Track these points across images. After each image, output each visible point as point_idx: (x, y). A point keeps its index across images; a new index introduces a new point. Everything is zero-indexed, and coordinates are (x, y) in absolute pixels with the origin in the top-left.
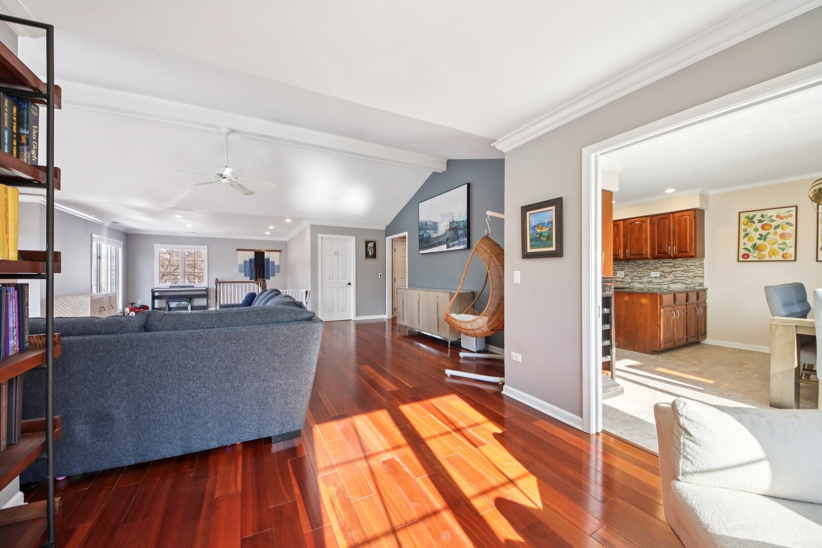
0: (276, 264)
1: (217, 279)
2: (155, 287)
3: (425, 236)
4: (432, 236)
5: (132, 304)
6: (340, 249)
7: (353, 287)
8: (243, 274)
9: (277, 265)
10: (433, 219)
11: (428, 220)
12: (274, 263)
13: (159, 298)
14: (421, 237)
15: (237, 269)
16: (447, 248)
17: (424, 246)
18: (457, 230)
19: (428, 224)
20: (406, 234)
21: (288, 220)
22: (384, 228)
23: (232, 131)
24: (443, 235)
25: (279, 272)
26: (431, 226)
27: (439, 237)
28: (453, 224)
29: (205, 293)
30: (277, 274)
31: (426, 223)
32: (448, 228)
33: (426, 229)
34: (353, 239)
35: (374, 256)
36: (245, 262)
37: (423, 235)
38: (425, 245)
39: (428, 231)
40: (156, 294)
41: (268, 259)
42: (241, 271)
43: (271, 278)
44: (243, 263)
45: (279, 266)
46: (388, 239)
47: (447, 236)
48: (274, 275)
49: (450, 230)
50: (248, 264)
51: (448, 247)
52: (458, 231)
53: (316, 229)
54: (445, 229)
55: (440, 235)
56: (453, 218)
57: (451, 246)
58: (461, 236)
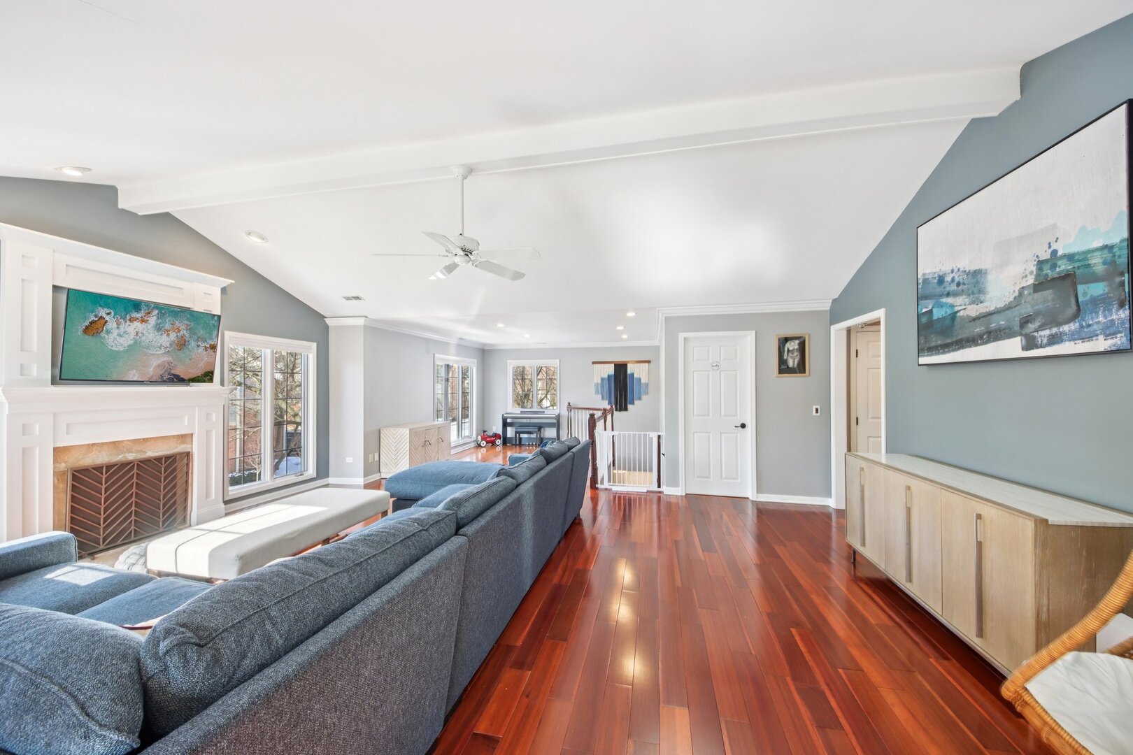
0: (643, 381)
1: (569, 403)
2: (509, 411)
3: (938, 314)
4: (961, 314)
5: (484, 432)
6: (722, 358)
7: (750, 430)
8: (600, 396)
9: (645, 384)
10: (967, 263)
11: (946, 268)
12: (640, 379)
13: (511, 425)
14: (924, 320)
15: (593, 390)
16: (1025, 348)
17: (933, 344)
18: (1074, 285)
19: (948, 279)
20: (880, 314)
21: (631, 314)
22: (827, 306)
23: (470, 171)
24: (1008, 308)
25: (647, 393)
26: (958, 284)
27: (990, 314)
28: (1054, 266)
29: (554, 421)
30: (644, 397)
31: (941, 280)
32: (1031, 280)
33: (941, 296)
34: (751, 336)
35: (801, 368)
36: (602, 379)
37: (931, 312)
38: (936, 341)
39: (950, 300)
40: (509, 421)
41: (633, 375)
42: (597, 392)
43: (636, 402)
44: (600, 382)
45: (647, 385)
46: (837, 331)
47: (1026, 309)
48: (640, 399)
49: (1038, 287)
50: (606, 382)
51: (1030, 344)
52: (1081, 288)
53: (674, 324)
54: (1017, 288)
55: (992, 308)
56: (1054, 246)
57: (1045, 341)
58: (1096, 302)
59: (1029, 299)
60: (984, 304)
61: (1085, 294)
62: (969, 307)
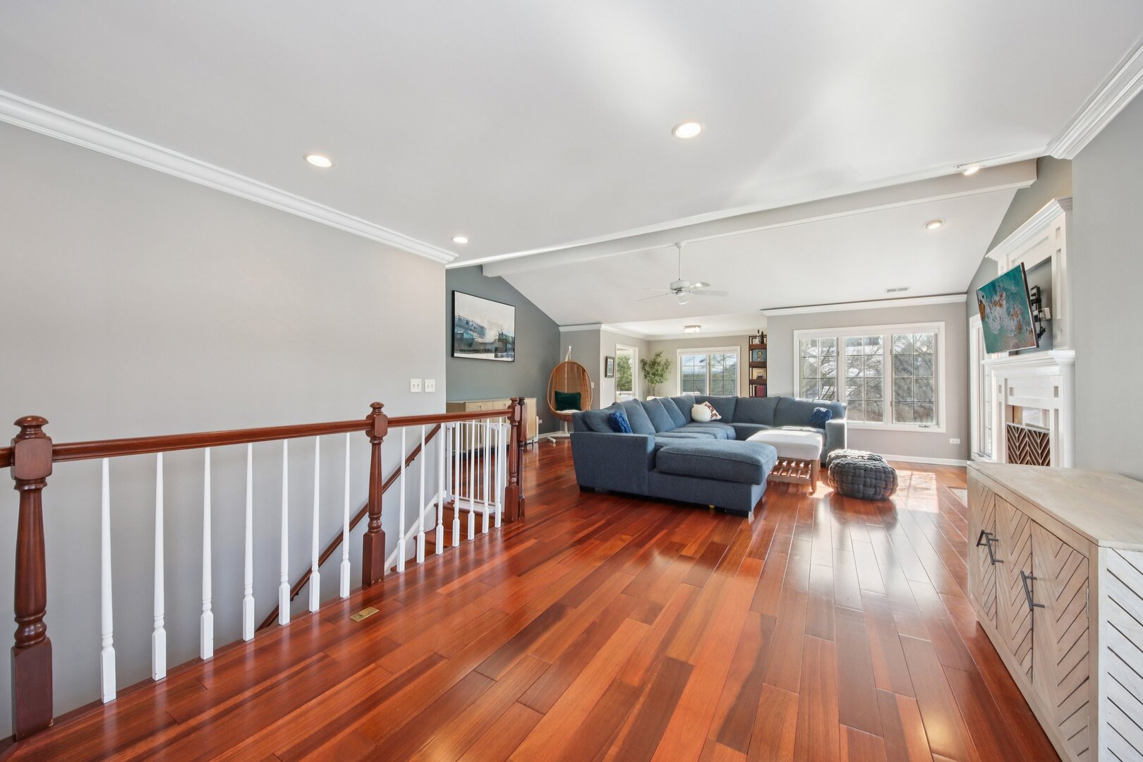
3: (463, 336)
4: (475, 340)
10: (479, 321)
11: (470, 319)
16: (496, 357)
18: (504, 343)
19: (472, 324)
24: (491, 343)
26: (475, 328)
28: (501, 336)
32: (497, 337)
38: (463, 348)
39: (471, 333)
49: (498, 340)
54: (494, 339)
55: (487, 342)
56: (502, 331)
57: (500, 356)
58: (510, 349)
59: (497, 343)
60: (484, 340)
62: (480, 339)
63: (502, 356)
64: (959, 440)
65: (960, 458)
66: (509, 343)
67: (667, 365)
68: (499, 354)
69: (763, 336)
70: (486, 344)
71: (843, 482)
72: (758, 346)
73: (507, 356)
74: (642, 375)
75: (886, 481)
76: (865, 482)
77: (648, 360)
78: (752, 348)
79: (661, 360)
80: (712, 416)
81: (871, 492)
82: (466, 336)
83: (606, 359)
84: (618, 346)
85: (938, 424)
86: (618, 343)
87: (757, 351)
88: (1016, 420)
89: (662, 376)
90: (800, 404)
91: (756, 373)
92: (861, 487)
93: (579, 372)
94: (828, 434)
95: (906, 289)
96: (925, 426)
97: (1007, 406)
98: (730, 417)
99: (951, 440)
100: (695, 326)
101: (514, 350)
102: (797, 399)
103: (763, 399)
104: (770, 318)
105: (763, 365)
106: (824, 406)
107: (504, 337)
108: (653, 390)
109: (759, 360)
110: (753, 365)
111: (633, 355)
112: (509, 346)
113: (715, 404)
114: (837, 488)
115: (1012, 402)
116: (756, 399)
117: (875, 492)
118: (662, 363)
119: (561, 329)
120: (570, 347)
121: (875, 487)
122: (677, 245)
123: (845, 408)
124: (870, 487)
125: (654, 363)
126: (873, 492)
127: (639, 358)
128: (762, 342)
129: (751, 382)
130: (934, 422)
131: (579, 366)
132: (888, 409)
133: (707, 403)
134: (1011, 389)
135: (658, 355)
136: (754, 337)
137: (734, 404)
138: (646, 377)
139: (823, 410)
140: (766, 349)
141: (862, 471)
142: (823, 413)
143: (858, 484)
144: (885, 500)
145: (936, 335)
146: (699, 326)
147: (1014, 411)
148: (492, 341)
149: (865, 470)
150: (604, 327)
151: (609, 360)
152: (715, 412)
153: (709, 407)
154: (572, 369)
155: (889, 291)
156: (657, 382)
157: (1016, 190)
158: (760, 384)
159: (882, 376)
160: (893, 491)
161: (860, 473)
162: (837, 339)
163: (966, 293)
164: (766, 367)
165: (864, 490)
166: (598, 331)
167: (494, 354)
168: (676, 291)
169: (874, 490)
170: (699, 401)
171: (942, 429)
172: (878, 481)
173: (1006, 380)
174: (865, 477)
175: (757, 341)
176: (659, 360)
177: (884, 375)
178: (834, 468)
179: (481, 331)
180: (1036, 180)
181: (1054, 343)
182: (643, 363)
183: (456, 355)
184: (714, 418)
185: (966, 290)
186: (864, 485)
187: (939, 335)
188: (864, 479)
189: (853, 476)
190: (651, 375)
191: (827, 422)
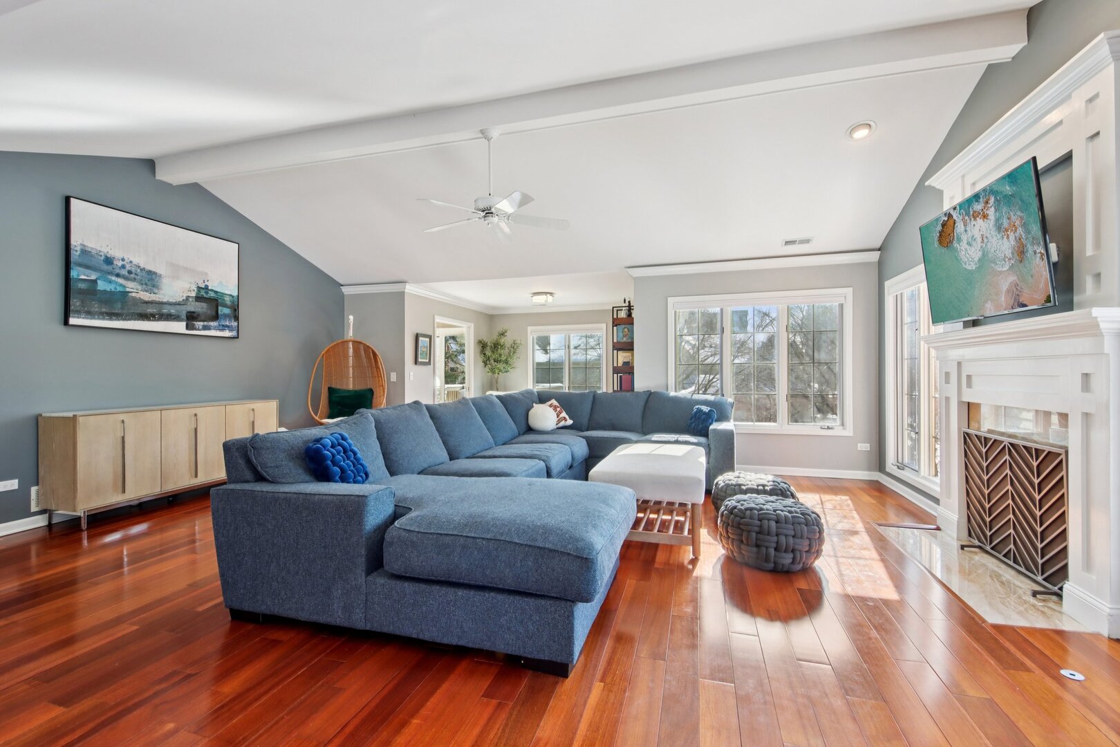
3: (104, 286)
4: (133, 294)
10: (141, 261)
11: (116, 255)
14: (81, 286)
16: (187, 329)
17: (94, 309)
18: (216, 305)
19: (118, 264)
24: (179, 304)
26: (129, 272)
28: (206, 293)
31: (110, 262)
32: (193, 295)
33: (109, 273)
38: (99, 308)
39: (119, 280)
47: (191, 308)
49: (198, 299)
51: (190, 327)
52: (219, 308)
54: (185, 295)
55: (165, 300)
56: (207, 283)
57: (201, 327)
58: (226, 316)
59: (193, 303)
60: (157, 295)
61: (221, 311)
62: (142, 293)
63: (205, 328)
64: (868, 445)
65: (870, 469)
66: (225, 306)
67: (514, 347)
68: (199, 324)
69: (630, 308)
70: (162, 303)
71: (742, 541)
72: (624, 320)
73: (223, 328)
74: (480, 359)
75: (809, 539)
76: (777, 543)
77: (489, 340)
78: (616, 322)
79: (507, 341)
80: (559, 421)
81: (787, 559)
82: (102, 285)
83: (417, 337)
84: (438, 320)
85: (843, 424)
86: (439, 315)
87: (623, 326)
88: (972, 424)
89: (506, 362)
90: (676, 401)
91: (622, 357)
92: (772, 551)
93: (368, 357)
94: (712, 447)
95: (808, 241)
96: (828, 428)
97: (960, 403)
98: (585, 421)
99: (859, 445)
100: (546, 293)
101: (236, 318)
102: (672, 394)
103: (628, 394)
104: (637, 280)
105: (628, 347)
106: (706, 403)
107: (212, 294)
108: (497, 383)
109: (625, 339)
110: (619, 347)
111: (468, 332)
112: (223, 311)
113: (566, 403)
114: (732, 552)
115: (968, 397)
116: (619, 394)
117: (794, 559)
118: (508, 345)
119: (345, 290)
120: (351, 317)
121: (793, 551)
122: (484, 134)
123: (732, 405)
124: (786, 551)
125: (496, 346)
126: (790, 561)
127: (475, 336)
128: (630, 315)
129: (616, 370)
130: (838, 422)
131: (367, 348)
132: (783, 408)
133: (554, 402)
134: (969, 377)
135: (503, 334)
136: (619, 309)
137: (590, 403)
138: (485, 363)
139: (705, 409)
140: (633, 324)
141: (773, 524)
142: (705, 413)
143: (767, 548)
144: (808, 571)
145: (841, 306)
146: (551, 294)
147: (971, 409)
148: (179, 297)
149: (777, 522)
150: (410, 289)
151: (421, 339)
152: (564, 414)
153: (555, 408)
154: (356, 351)
155: (787, 243)
156: (500, 371)
157: (986, 64)
158: (626, 372)
159: (775, 361)
160: (818, 553)
161: (769, 527)
162: (722, 310)
163: (879, 250)
164: (632, 349)
165: (775, 556)
166: (401, 295)
167: (184, 323)
168: (483, 214)
169: (791, 555)
170: (542, 398)
171: (849, 432)
172: (798, 541)
173: (959, 364)
174: (777, 535)
175: (623, 314)
176: (502, 341)
177: (778, 360)
178: (728, 517)
179: (150, 279)
180: (1026, 43)
181: (1076, 299)
182: (482, 345)
183: (72, 321)
184: (562, 424)
185: (878, 245)
186: (776, 549)
187: (844, 307)
188: (776, 538)
189: (758, 533)
190: (492, 361)
191: (711, 427)
